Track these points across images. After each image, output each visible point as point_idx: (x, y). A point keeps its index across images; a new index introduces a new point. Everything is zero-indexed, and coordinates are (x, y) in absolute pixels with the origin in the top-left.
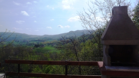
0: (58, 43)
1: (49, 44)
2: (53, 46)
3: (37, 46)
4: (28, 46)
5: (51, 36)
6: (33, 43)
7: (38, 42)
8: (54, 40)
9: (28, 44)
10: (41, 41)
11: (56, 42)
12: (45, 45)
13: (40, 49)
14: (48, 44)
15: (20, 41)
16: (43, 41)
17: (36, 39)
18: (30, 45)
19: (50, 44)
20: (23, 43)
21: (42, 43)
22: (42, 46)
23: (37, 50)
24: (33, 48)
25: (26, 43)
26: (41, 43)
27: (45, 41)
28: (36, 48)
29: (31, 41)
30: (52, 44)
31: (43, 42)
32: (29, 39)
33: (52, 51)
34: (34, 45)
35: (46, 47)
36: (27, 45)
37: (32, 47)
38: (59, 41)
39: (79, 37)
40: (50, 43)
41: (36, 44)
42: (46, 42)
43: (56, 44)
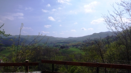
1: (73, 46)
2: (77, 48)
3: (62, 47)
4: (55, 48)
5: (75, 38)
6: (59, 45)
7: (63, 44)
8: (78, 42)
9: (55, 46)
10: (67, 43)
11: (80, 44)
12: (70, 46)
13: (65, 50)
14: (73, 45)
15: (48, 43)
16: (68, 43)
17: (62, 41)
18: (57, 46)
19: (75, 46)
20: (51, 45)
21: (67, 45)
22: (67, 47)
23: (63, 51)
24: (59, 50)
25: (52, 45)
27: (70, 43)
28: (61, 50)
29: (58, 43)
30: (76, 46)
31: (68, 44)
32: (56, 41)
33: (77, 53)
34: (60, 47)
35: (71, 49)
36: (53, 46)
37: (58, 48)
38: (83, 43)
39: (103, 38)
40: (74, 45)
41: (62, 45)
42: (70, 44)
43: (80, 45)
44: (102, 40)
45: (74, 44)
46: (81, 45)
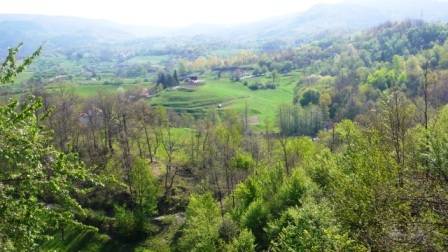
0: (262, 64)
1: (219, 71)
2: (237, 80)
3: (166, 81)
4: (126, 80)
6: (145, 66)
7: (165, 58)
8: (240, 47)
9: (125, 72)
10: (182, 54)
11: (250, 61)
12: (202, 72)
13: (183, 94)
14: (214, 69)
15: (86, 55)
16: (191, 54)
18: (135, 73)
19: (224, 69)
20: (102, 65)
21: (188, 64)
22: (190, 78)
23: (171, 99)
24: (150, 92)
25: (113, 65)
26: (181, 64)
27: (198, 55)
28: (163, 92)
29: (137, 55)
30: (233, 69)
31: (191, 59)
32: (126, 44)
33: (239, 106)
34: (153, 77)
35: (209, 88)
36: (118, 74)
37: (145, 85)
38: (265, 57)
39: (359, 34)
40: (223, 65)
41: (162, 68)
42: (202, 62)
43: (251, 69)
44: (357, 39)
45: (219, 58)
46: (255, 66)
